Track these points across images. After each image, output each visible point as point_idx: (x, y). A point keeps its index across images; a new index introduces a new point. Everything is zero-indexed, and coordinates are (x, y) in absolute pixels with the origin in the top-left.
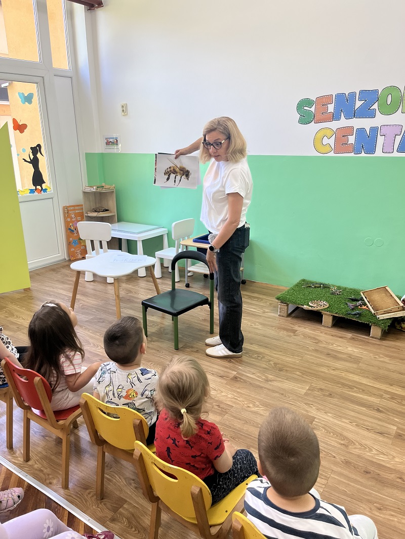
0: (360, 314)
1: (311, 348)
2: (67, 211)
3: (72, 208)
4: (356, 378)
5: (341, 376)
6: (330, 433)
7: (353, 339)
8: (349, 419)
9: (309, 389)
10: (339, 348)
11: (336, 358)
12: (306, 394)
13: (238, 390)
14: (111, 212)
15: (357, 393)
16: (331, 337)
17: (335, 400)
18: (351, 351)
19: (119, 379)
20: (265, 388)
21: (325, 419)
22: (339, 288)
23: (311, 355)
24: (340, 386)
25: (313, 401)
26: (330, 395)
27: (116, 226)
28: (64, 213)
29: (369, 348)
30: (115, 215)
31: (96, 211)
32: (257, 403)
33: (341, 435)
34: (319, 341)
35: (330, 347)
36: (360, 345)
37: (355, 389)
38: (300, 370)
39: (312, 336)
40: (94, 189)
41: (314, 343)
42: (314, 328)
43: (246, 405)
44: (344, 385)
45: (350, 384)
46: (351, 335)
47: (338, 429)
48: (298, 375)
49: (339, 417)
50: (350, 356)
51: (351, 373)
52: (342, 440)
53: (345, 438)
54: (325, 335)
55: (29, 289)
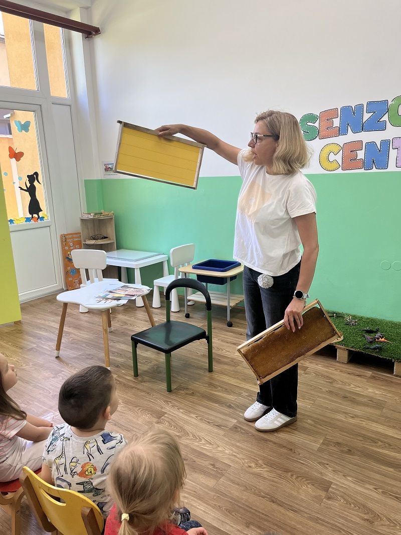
0: (380, 349)
1: (324, 389)
2: (64, 240)
3: (70, 236)
4: (380, 428)
5: (361, 425)
6: (350, 504)
7: (373, 377)
8: (373, 484)
9: (323, 444)
10: (358, 389)
11: (354, 402)
12: (320, 450)
13: (238, 444)
14: (110, 239)
15: (383, 448)
16: (348, 376)
17: (355, 459)
18: (372, 393)
19: (73, 449)
20: (270, 441)
21: (344, 484)
22: (354, 317)
23: (324, 398)
24: (361, 438)
25: (328, 460)
26: (350, 452)
27: (115, 253)
28: (62, 242)
29: (393, 390)
30: (114, 242)
31: (94, 239)
32: (260, 462)
33: (364, 506)
34: (334, 381)
35: (347, 388)
36: (382, 386)
37: (380, 443)
38: (311, 417)
39: (326, 374)
40: (91, 217)
41: (328, 383)
42: (327, 365)
43: (246, 465)
44: (366, 438)
45: (373, 436)
46: (371, 373)
47: (360, 498)
48: (310, 424)
49: (361, 481)
50: (371, 399)
51: (374, 421)
52: (365, 514)
53: (369, 511)
54: (340, 373)
55: (20, 322)
